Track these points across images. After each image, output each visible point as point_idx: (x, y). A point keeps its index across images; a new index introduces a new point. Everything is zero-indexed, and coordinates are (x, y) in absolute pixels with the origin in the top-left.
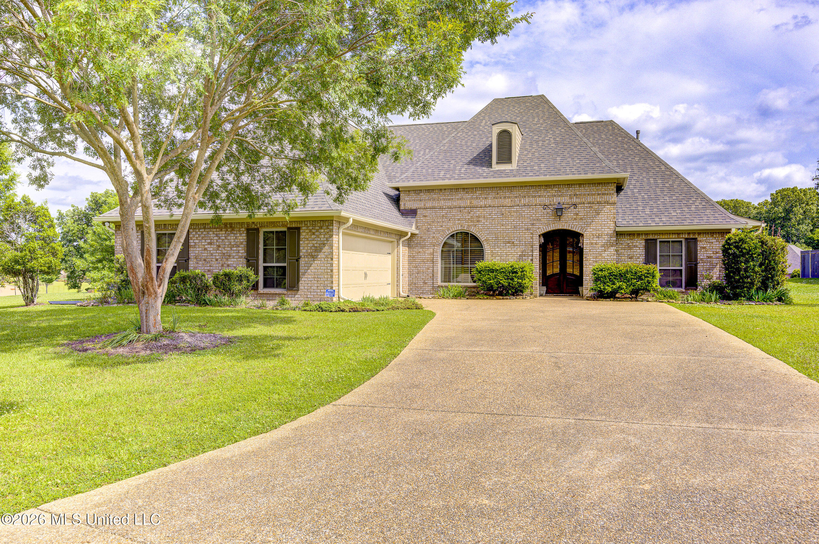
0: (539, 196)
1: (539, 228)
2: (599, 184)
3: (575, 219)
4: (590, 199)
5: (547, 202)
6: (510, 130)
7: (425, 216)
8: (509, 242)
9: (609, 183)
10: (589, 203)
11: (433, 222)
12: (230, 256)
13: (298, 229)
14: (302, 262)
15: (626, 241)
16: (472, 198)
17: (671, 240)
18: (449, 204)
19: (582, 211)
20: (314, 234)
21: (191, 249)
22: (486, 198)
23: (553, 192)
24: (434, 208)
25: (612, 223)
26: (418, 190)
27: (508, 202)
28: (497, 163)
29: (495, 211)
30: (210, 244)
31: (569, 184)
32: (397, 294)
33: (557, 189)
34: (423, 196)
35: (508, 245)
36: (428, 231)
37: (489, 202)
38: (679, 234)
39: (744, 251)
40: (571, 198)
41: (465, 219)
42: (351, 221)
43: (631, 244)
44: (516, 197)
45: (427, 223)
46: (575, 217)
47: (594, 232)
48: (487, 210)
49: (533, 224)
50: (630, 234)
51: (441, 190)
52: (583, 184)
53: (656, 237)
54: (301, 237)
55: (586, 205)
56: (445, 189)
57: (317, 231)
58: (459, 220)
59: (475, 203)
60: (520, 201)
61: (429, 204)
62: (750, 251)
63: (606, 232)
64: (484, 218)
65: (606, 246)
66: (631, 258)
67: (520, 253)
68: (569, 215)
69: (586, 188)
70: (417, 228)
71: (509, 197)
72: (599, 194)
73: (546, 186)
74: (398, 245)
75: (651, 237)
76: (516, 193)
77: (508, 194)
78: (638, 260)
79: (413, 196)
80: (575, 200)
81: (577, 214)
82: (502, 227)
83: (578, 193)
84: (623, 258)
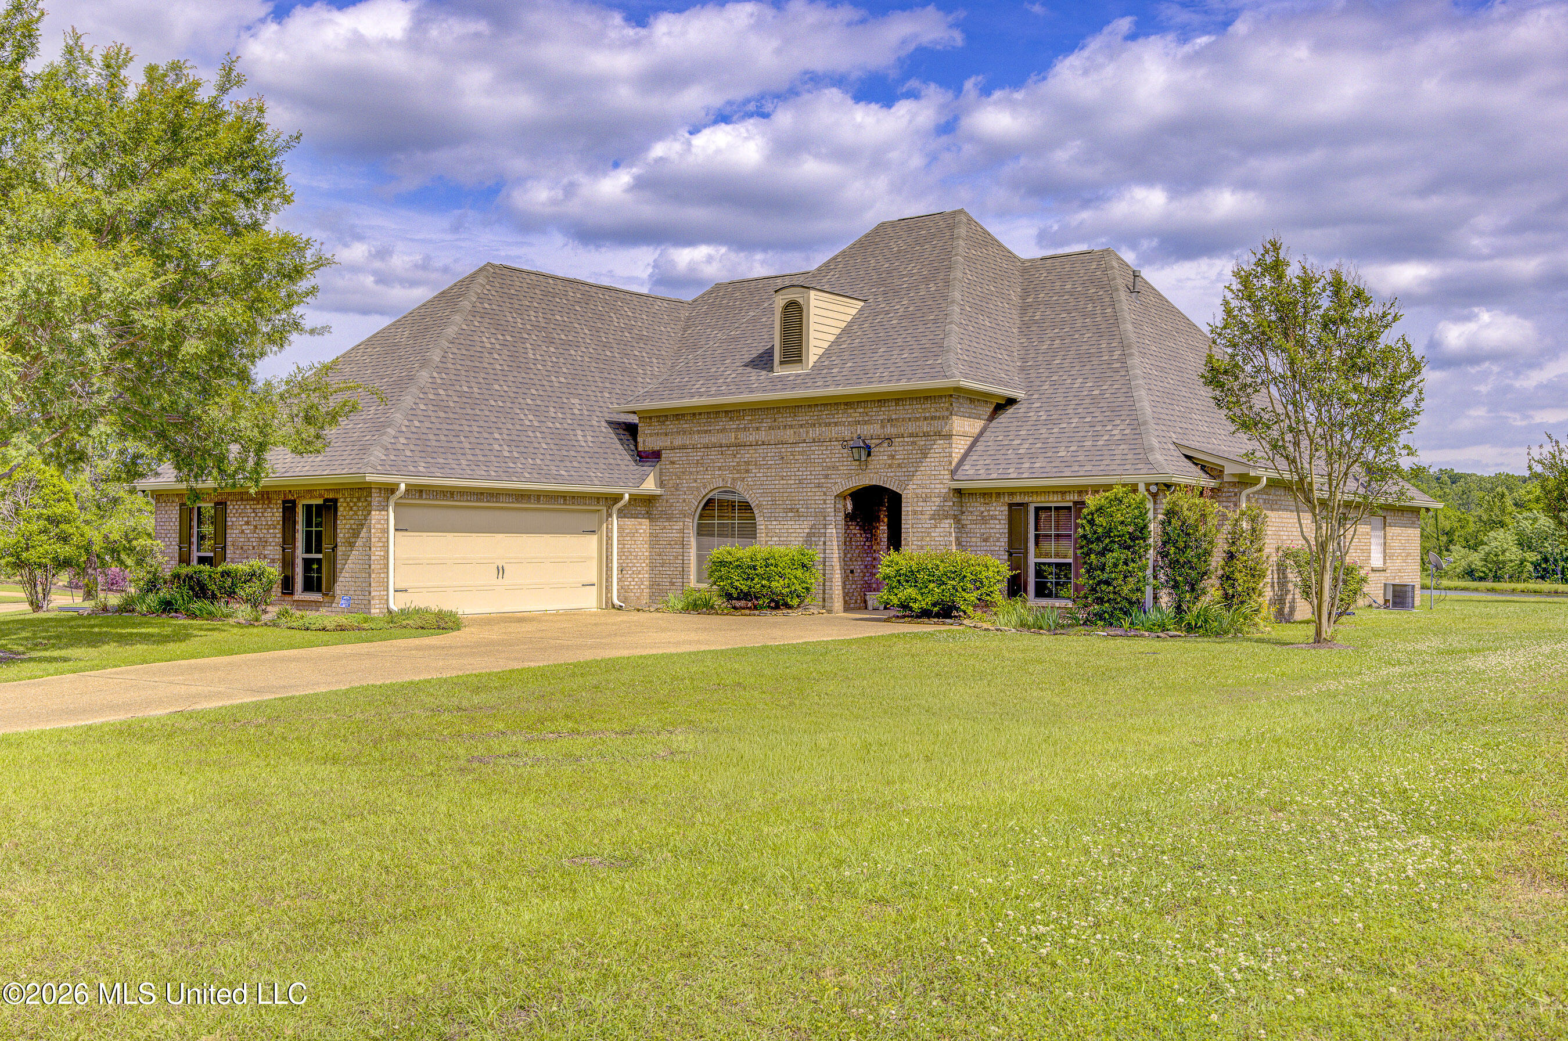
0: (836, 424)
1: (836, 483)
2: (926, 398)
3: (890, 466)
4: (912, 427)
5: (847, 435)
6: (801, 301)
7: (673, 463)
8: (791, 510)
9: (941, 397)
10: (911, 435)
11: (683, 473)
12: (266, 542)
13: (335, 501)
14: (341, 550)
15: (976, 507)
16: (738, 429)
17: (1053, 505)
18: (706, 439)
19: (900, 450)
20: (351, 509)
21: (228, 531)
22: (757, 429)
23: (856, 414)
24: (683, 447)
25: (947, 472)
26: (662, 416)
27: (789, 435)
28: (782, 363)
29: (772, 451)
30: (247, 523)
31: (881, 400)
32: (607, 602)
33: (862, 410)
34: (671, 426)
35: (790, 514)
36: (677, 490)
37: (762, 436)
38: (1063, 493)
39: (1100, 530)
40: (883, 427)
41: (729, 467)
42: (403, 487)
43: (986, 514)
44: (801, 426)
45: (676, 475)
46: (890, 462)
47: (919, 491)
48: (761, 450)
49: (826, 477)
50: (985, 494)
51: (694, 414)
52: (902, 399)
53: (1026, 500)
54: (339, 513)
55: (906, 439)
56: (700, 414)
57: (355, 504)
58: (720, 469)
59: (742, 437)
60: (808, 432)
61: (678, 441)
62: (1110, 530)
63: (937, 491)
64: (756, 465)
65: (938, 516)
66: (986, 540)
67: (807, 531)
68: (881, 457)
69: (907, 407)
70: (661, 484)
71: (791, 427)
72: (925, 418)
73: (846, 404)
74: (610, 515)
75: (1018, 499)
76: (803, 418)
77: (789, 421)
78: (998, 544)
79: (657, 427)
80: (889, 430)
81: (893, 457)
82: (782, 482)
83: (894, 417)
84: (973, 540)
